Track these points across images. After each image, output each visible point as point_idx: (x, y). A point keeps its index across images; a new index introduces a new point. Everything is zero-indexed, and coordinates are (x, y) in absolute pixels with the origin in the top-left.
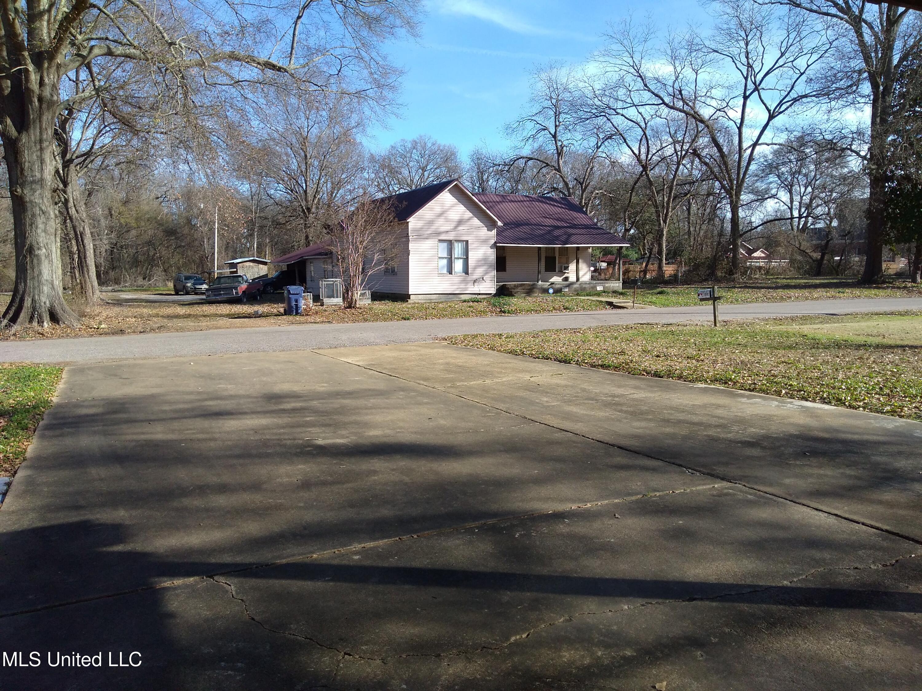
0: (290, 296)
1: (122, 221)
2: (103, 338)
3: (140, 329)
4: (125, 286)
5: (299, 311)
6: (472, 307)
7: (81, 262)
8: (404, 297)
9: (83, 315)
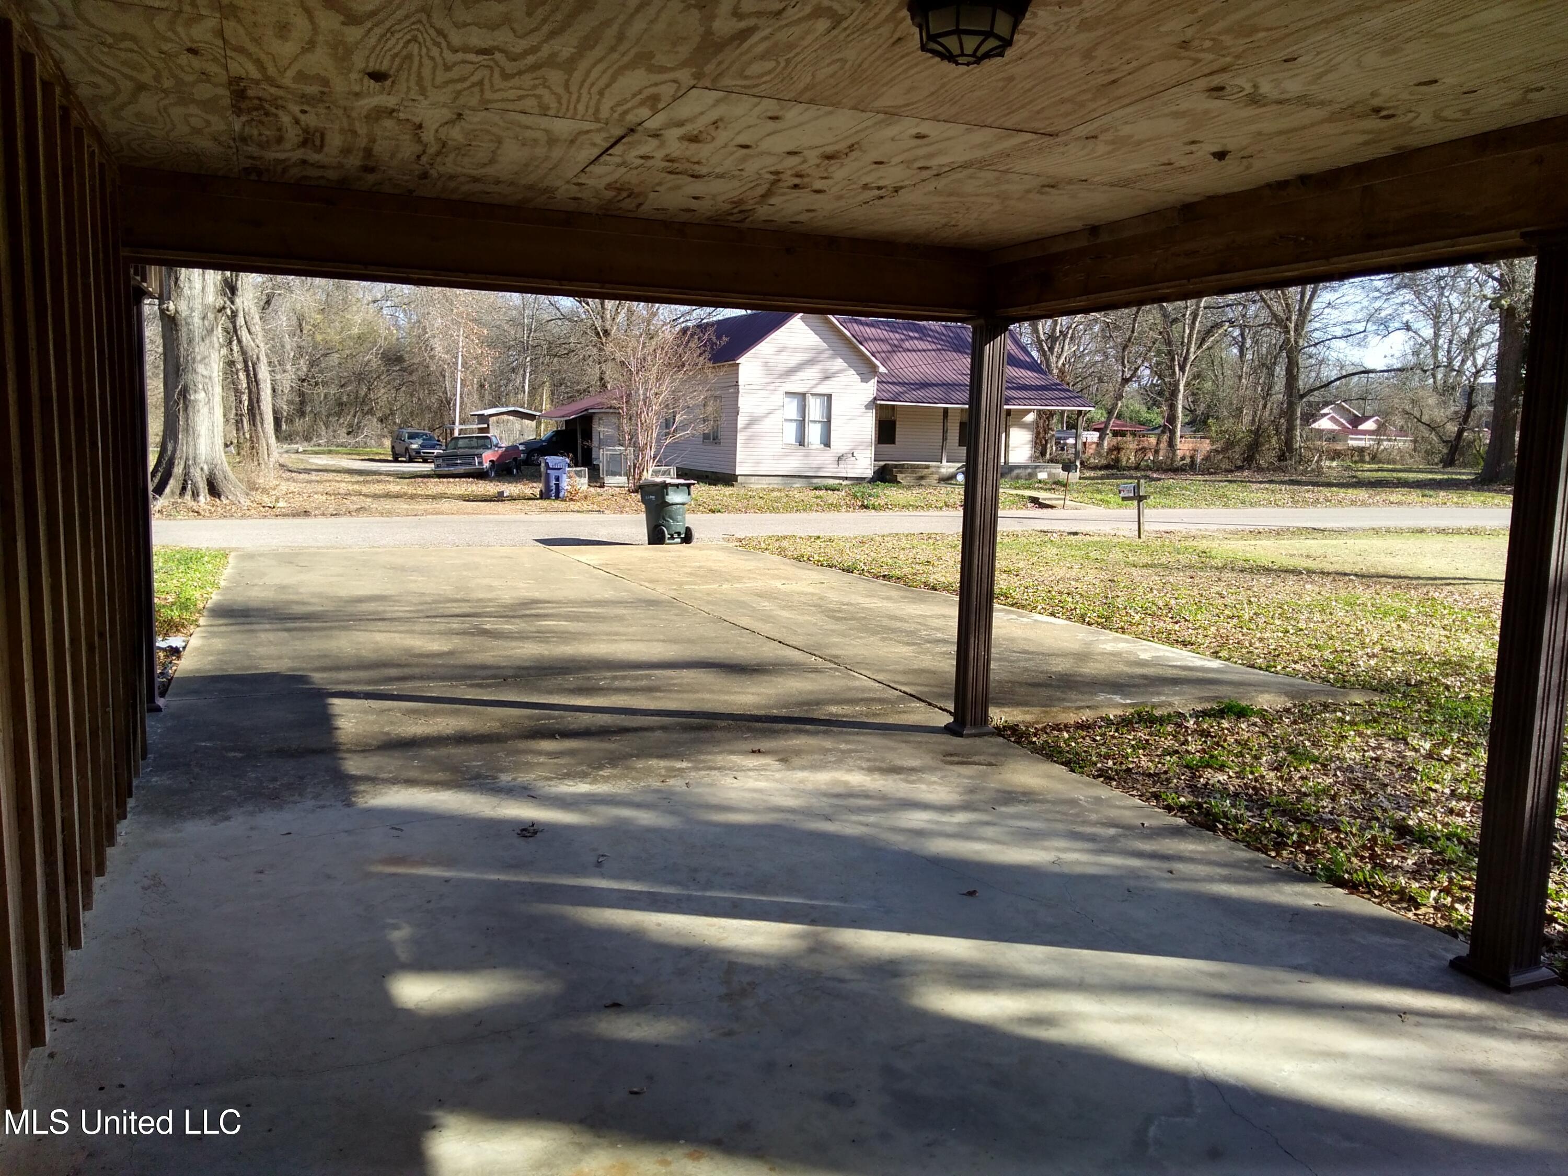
0: (549, 471)
1: (319, 338)
2: (280, 521)
3: (331, 510)
4: (319, 445)
5: (561, 495)
6: (821, 497)
7: (253, 407)
8: (729, 479)
9: (253, 487)
